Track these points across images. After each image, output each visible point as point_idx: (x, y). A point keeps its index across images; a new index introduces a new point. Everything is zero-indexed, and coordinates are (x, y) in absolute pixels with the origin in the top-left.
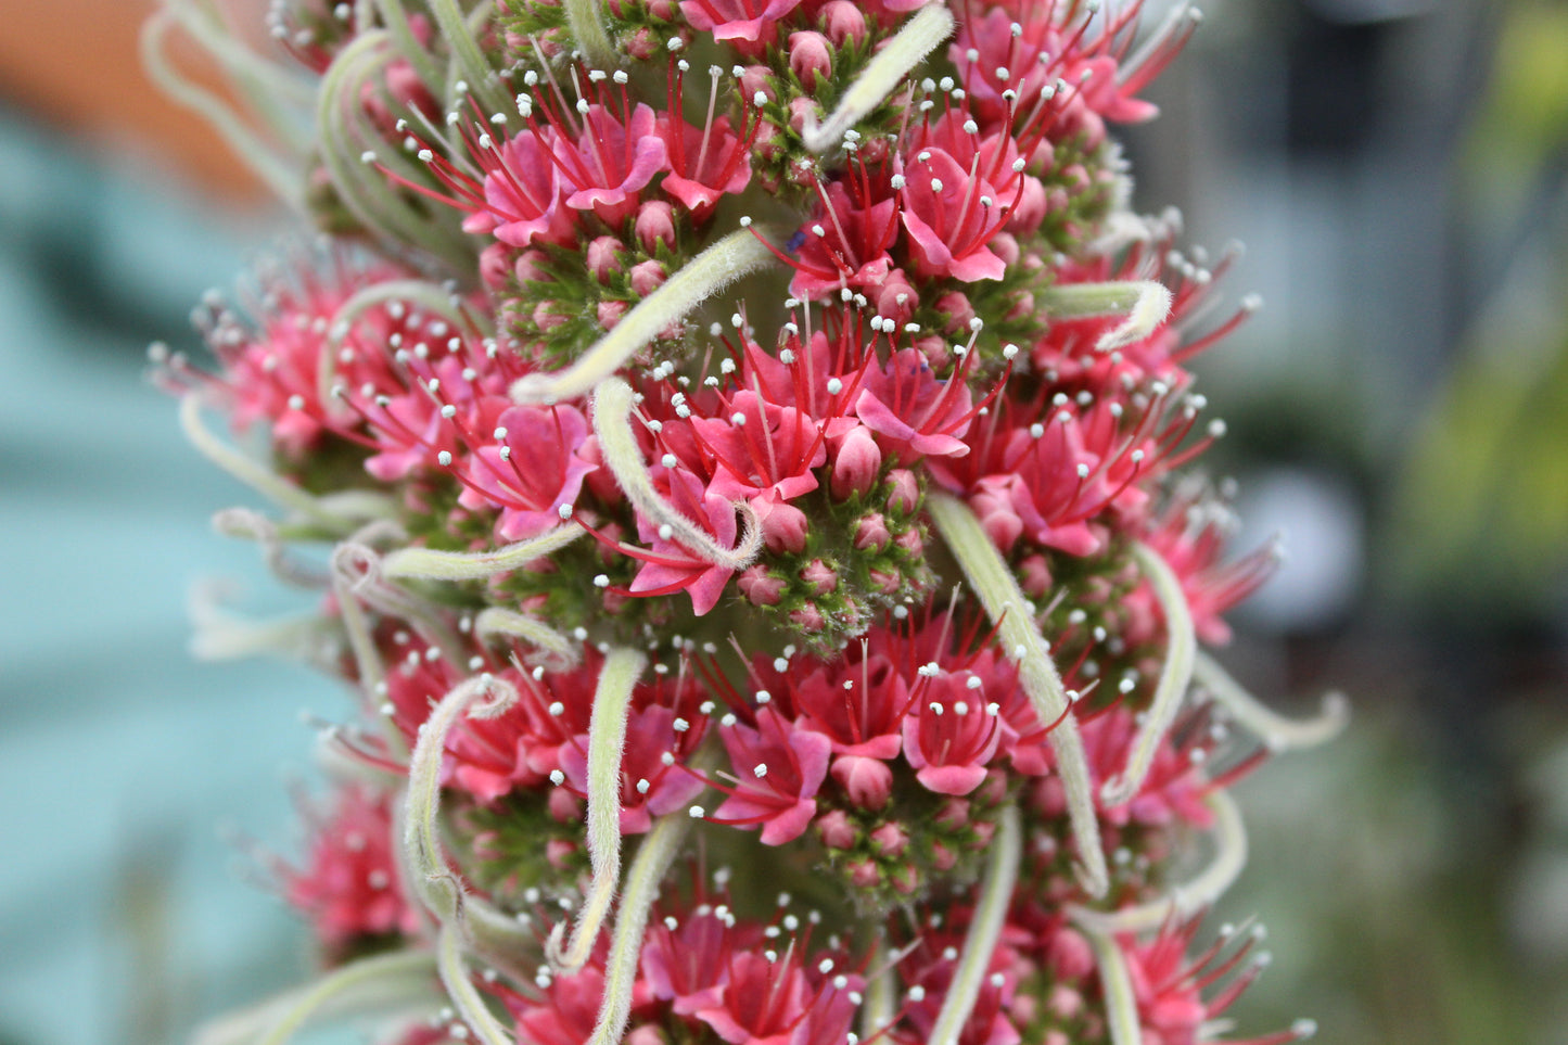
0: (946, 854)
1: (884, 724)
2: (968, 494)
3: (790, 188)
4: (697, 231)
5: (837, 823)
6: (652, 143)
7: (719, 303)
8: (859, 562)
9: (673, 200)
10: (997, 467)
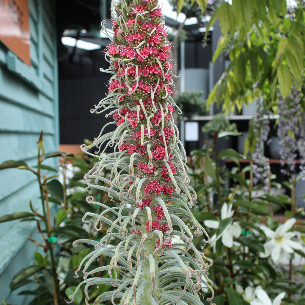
0: (156, 78)
1: (152, 70)
2: (157, 57)
3: (147, 38)
4: (141, 41)
5: (149, 76)
6: (139, 35)
7: (143, 45)
8: (151, 60)
9: (140, 39)
10: (159, 55)
